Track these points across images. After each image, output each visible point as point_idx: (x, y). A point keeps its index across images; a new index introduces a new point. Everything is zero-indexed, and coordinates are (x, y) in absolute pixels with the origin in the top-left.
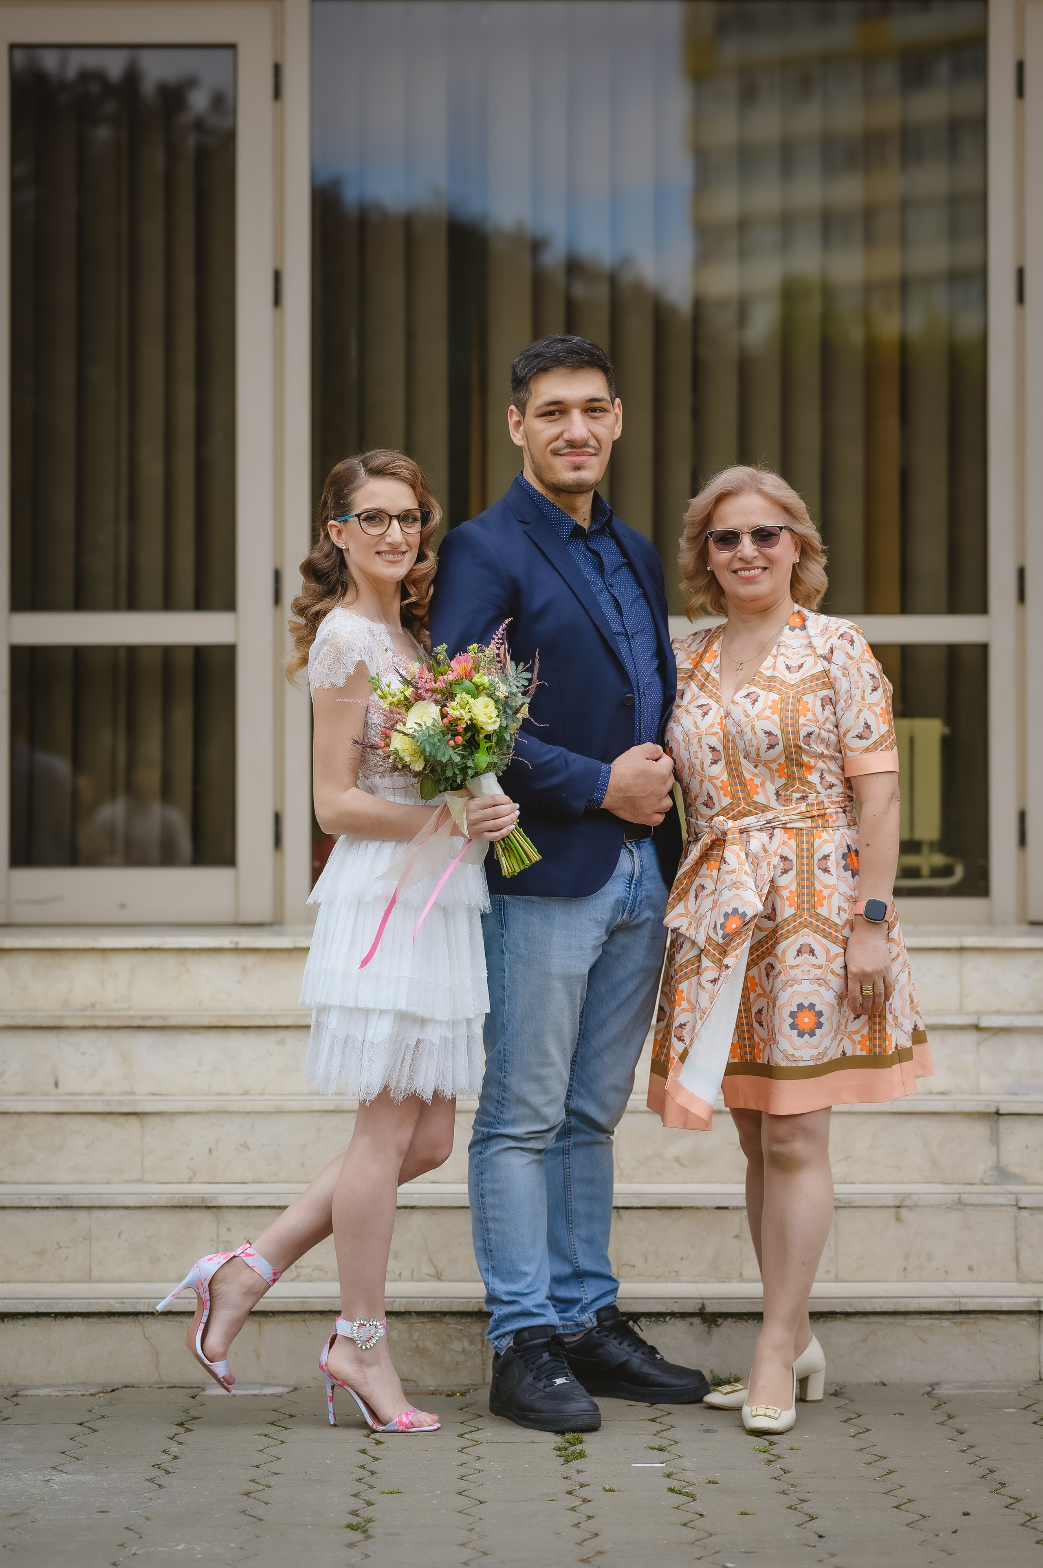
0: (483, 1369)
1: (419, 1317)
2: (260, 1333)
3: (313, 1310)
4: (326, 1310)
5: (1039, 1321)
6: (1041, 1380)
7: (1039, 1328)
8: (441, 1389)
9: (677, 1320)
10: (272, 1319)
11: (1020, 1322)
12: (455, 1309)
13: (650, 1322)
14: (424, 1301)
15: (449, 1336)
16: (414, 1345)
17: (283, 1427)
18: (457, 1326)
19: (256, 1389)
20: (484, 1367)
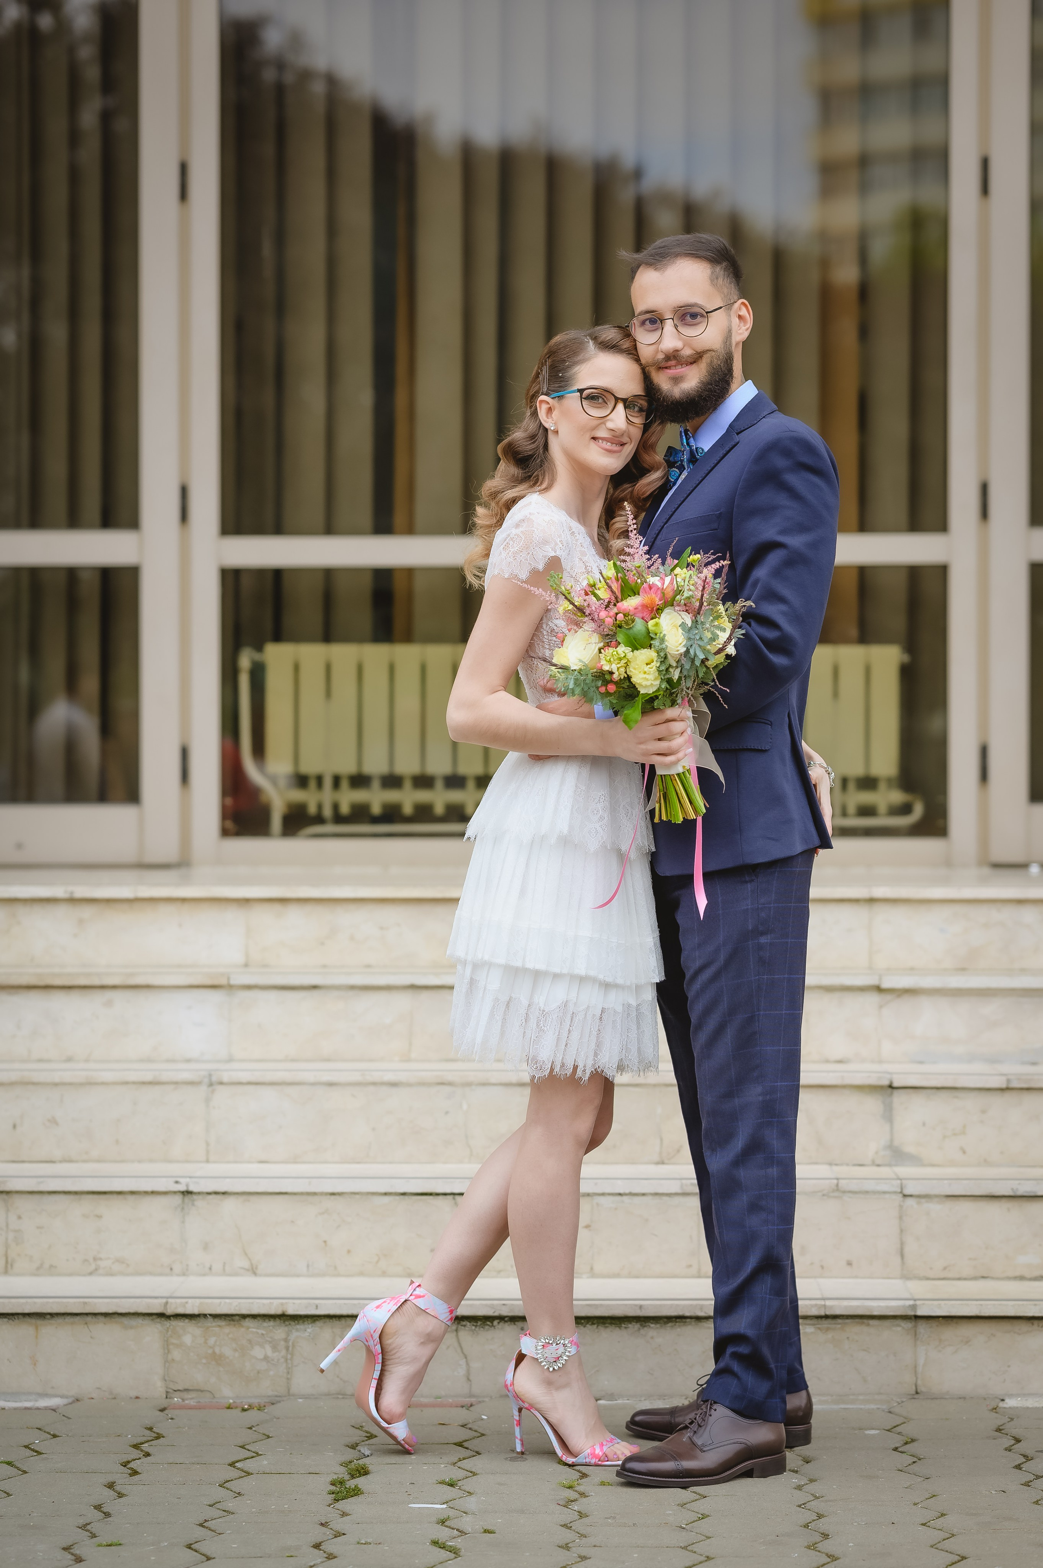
0: (288, 1379)
1: (216, 1320)
2: (37, 1337)
3: (96, 1311)
4: (111, 1312)
5: (915, 1326)
6: (917, 1393)
7: (916, 1335)
8: (238, 1401)
9: (506, 1324)
10: (50, 1321)
11: (894, 1328)
12: (255, 1311)
13: (476, 1326)
14: (221, 1303)
15: (250, 1341)
16: (210, 1351)
17: (36, 1452)
18: (259, 1331)
19: (30, 1401)
20: (289, 1376)
